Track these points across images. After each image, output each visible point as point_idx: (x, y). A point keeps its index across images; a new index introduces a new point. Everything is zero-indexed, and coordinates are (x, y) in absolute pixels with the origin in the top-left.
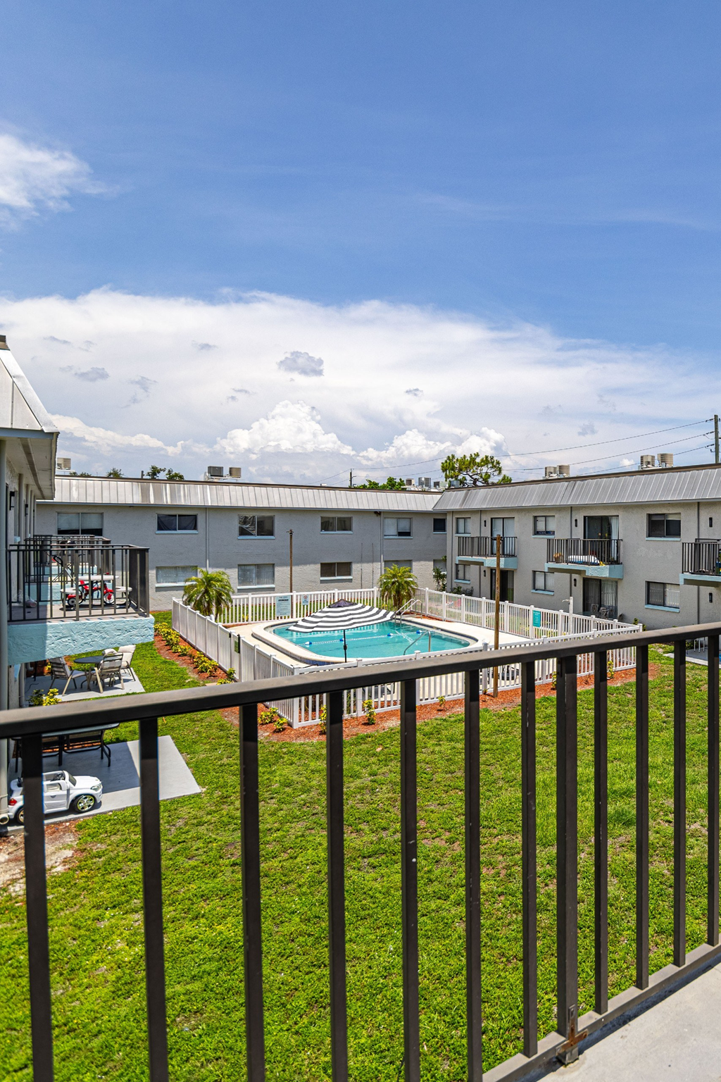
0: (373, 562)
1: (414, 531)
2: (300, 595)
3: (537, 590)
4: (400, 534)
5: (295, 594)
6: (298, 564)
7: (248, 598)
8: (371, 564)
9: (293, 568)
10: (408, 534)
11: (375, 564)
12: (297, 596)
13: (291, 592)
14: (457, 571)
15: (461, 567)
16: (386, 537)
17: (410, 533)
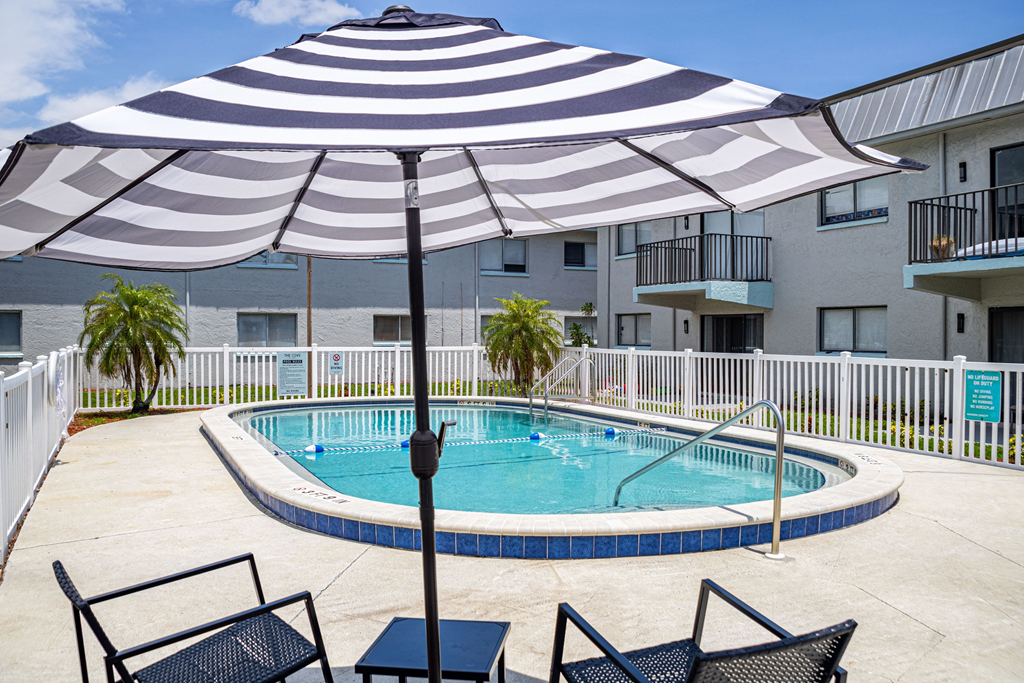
0: (462, 307)
1: (531, 265)
2: (326, 353)
3: (829, 352)
4: (508, 268)
5: (315, 349)
6: (320, 306)
7: (222, 354)
8: (458, 311)
9: (313, 311)
10: (521, 268)
11: (465, 311)
12: (319, 354)
13: (309, 345)
14: (620, 329)
15: (628, 323)
16: (483, 273)
17: (524, 266)
